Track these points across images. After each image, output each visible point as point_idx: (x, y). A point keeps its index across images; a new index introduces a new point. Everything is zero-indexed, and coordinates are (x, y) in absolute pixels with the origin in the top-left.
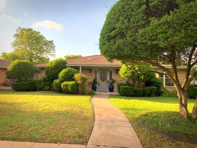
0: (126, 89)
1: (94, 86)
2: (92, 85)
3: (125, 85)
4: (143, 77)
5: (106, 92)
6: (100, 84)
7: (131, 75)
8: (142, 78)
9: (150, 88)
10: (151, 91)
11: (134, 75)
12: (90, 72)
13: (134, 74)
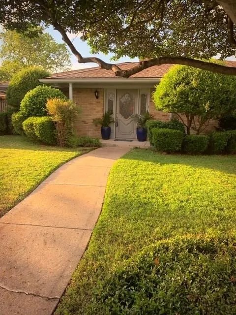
0: (165, 135)
1: (106, 128)
2: (101, 126)
3: (165, 126)
4: (210, 107)
5: (131, 141)
6: (120, 124)
7: (178, 102)
8: (207, 107)
9: (227, 135)
10: (229, 142)
11: (187, 101)
12: (97, 97)
13: (187, 96)
